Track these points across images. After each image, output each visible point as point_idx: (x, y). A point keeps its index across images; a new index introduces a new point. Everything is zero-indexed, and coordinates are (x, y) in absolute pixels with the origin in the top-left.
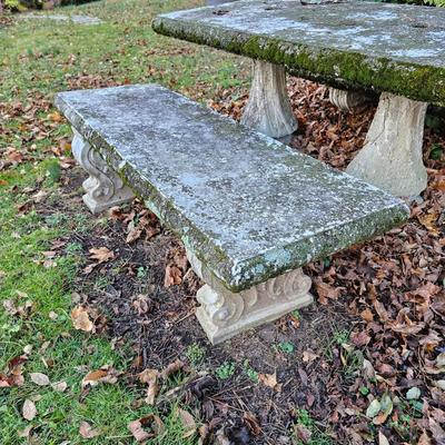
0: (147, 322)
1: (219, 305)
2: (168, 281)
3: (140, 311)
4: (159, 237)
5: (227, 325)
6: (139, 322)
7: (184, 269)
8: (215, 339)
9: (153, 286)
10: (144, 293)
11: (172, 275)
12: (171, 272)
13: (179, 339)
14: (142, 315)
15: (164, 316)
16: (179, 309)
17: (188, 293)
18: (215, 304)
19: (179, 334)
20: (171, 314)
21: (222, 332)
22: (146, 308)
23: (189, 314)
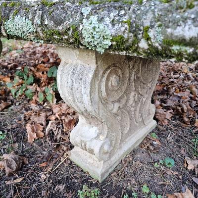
0: (19, 180)
1: (102, 138)
2: (31, 136)
3: (7, 170)
4: (12, 107)
5: (110, 157)
6: (8, 183)
7: (44, 123)
8: (103, 175)
9: (17, 145)
10: (8, 152)
11: (33, 131)
12: (32, 128)
13: (61, 187)
14: (11, 175)
15: (37, 168)
16: (50, 158)
17: (56, 141)
18: (97, 137)
19: (60, 182)
20: (44, 165)
21: (107, 165)
22: (14, 166)
23: (63, 160)
